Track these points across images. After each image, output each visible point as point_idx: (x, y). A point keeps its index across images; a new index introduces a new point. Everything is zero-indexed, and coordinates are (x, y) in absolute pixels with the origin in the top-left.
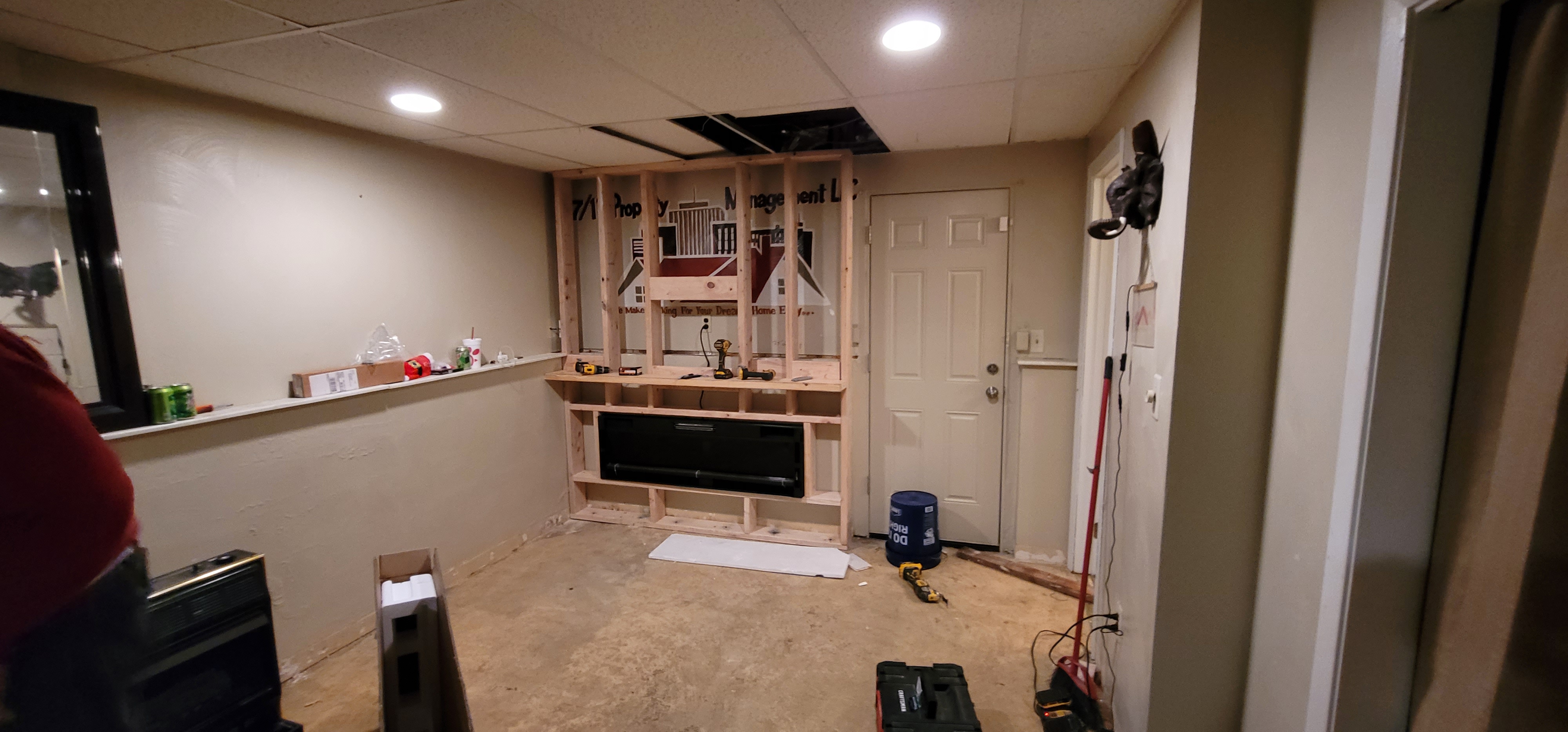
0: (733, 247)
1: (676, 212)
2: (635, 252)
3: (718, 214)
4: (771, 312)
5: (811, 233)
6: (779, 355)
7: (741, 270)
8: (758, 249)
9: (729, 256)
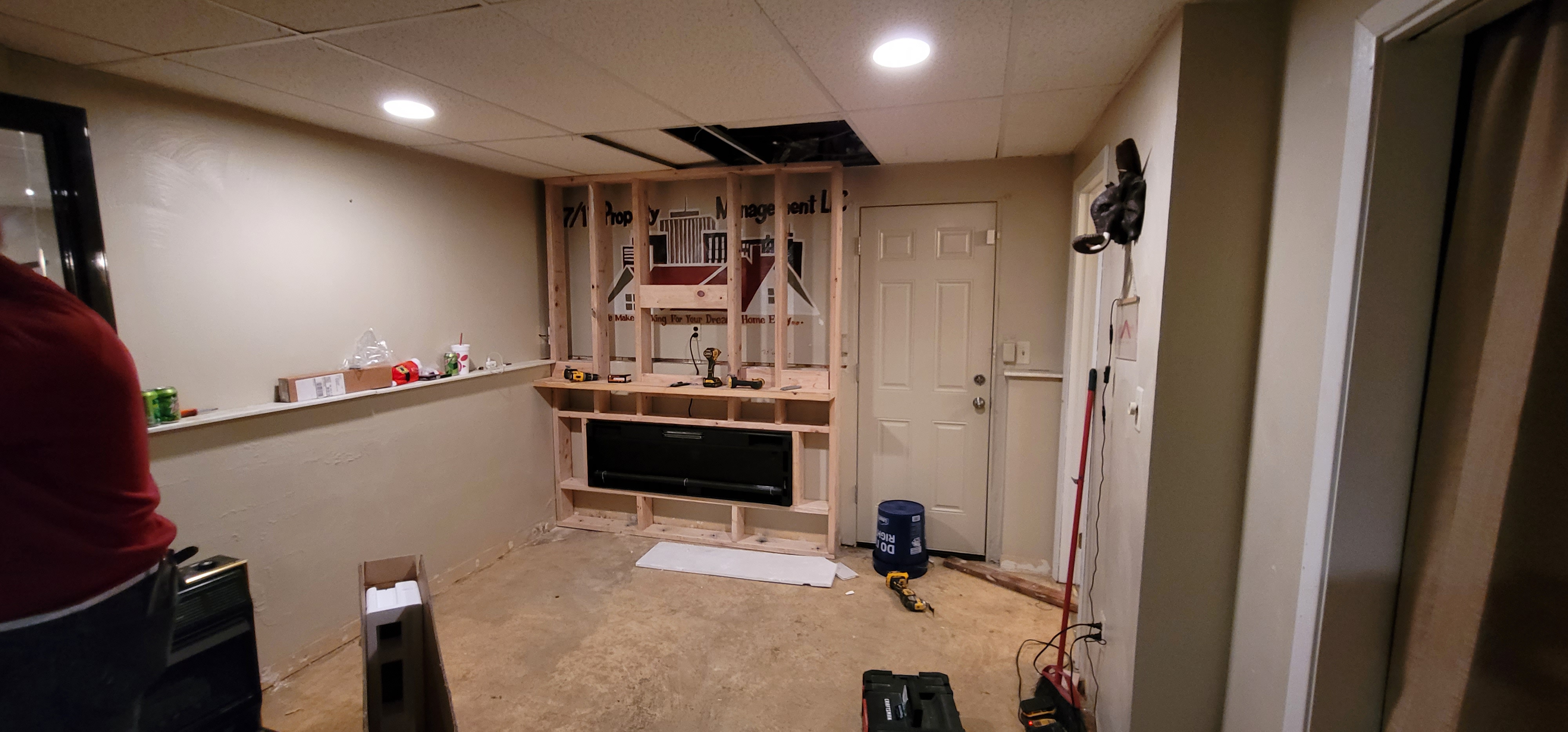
0: (723, 256)
1: (667, 221)
2: (626, 260)
3: (709, 223)
4: (761, 321)
5: (801, 243)
6: (769, 364)
7: (731, 279)
8: (748, 258)
9: (719, 265)
